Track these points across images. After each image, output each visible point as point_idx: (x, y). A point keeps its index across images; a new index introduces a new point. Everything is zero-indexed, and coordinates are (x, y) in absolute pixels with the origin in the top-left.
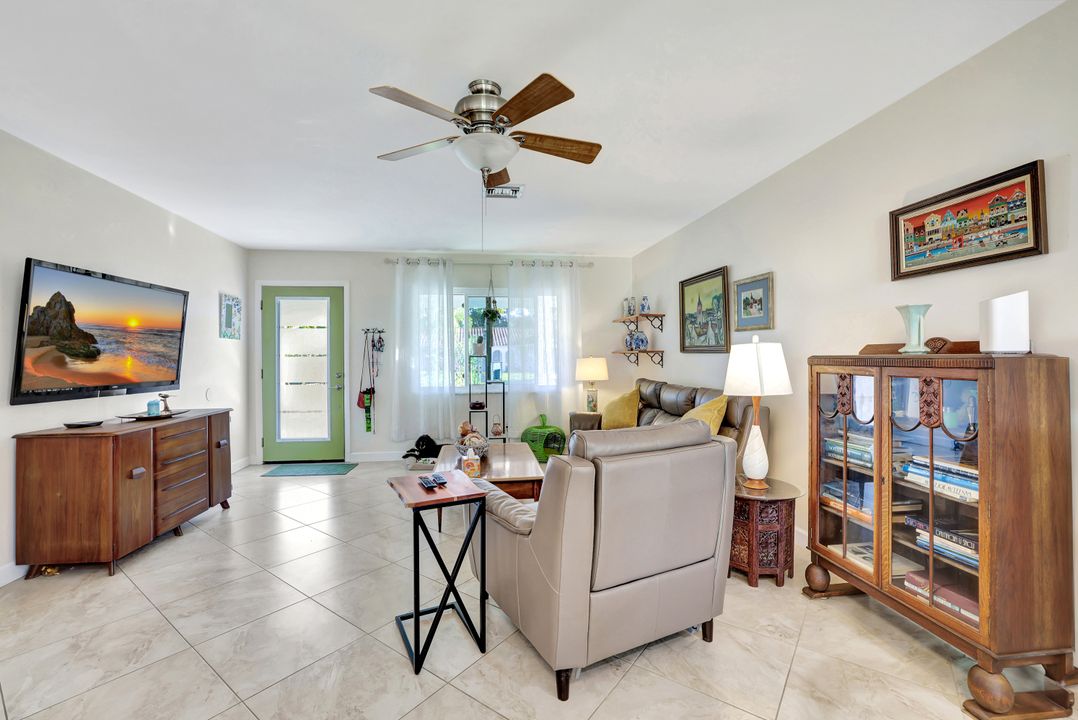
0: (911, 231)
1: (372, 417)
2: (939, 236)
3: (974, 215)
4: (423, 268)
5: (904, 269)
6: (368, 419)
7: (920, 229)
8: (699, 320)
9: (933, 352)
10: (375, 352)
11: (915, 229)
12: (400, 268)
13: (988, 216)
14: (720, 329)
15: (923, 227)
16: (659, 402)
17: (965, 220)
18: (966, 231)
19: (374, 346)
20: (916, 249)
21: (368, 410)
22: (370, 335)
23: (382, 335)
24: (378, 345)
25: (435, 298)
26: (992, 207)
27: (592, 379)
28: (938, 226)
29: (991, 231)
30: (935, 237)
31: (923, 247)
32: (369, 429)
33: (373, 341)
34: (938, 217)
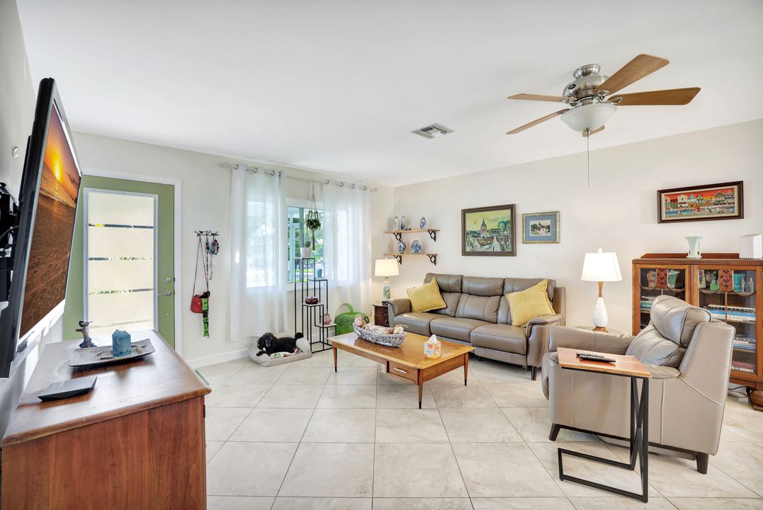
0: (669, 201)
1: (209, 321)
2: (686, 205)
3: (707, 198)
4: (260, 177)
5: (664, 218)
6: (206, 323)
7: (674, 201)
8: (482, 236)
9: (703, 258)
10: (209, 255)
11: (671, 201)
12: (239, 174)
13: (714, 200)
14: (506, 242)
15: (677, 200)
16: (461, 288)
17: (702, 200)
18: (702, 205)
19: (208, 248)
20: (671, 210)
21: (205, 314)
22: (203, 238)
23: (216, 237)
24: (213, 248)
25: (270, 206)
26: (716, 196)
27: (387, 275)
28: (685, 201)
29: (716, 206)
30: (683, 205)
31: (676, 210)
32: (206, 333)
33: (207, 244)
34: (686, 197)
